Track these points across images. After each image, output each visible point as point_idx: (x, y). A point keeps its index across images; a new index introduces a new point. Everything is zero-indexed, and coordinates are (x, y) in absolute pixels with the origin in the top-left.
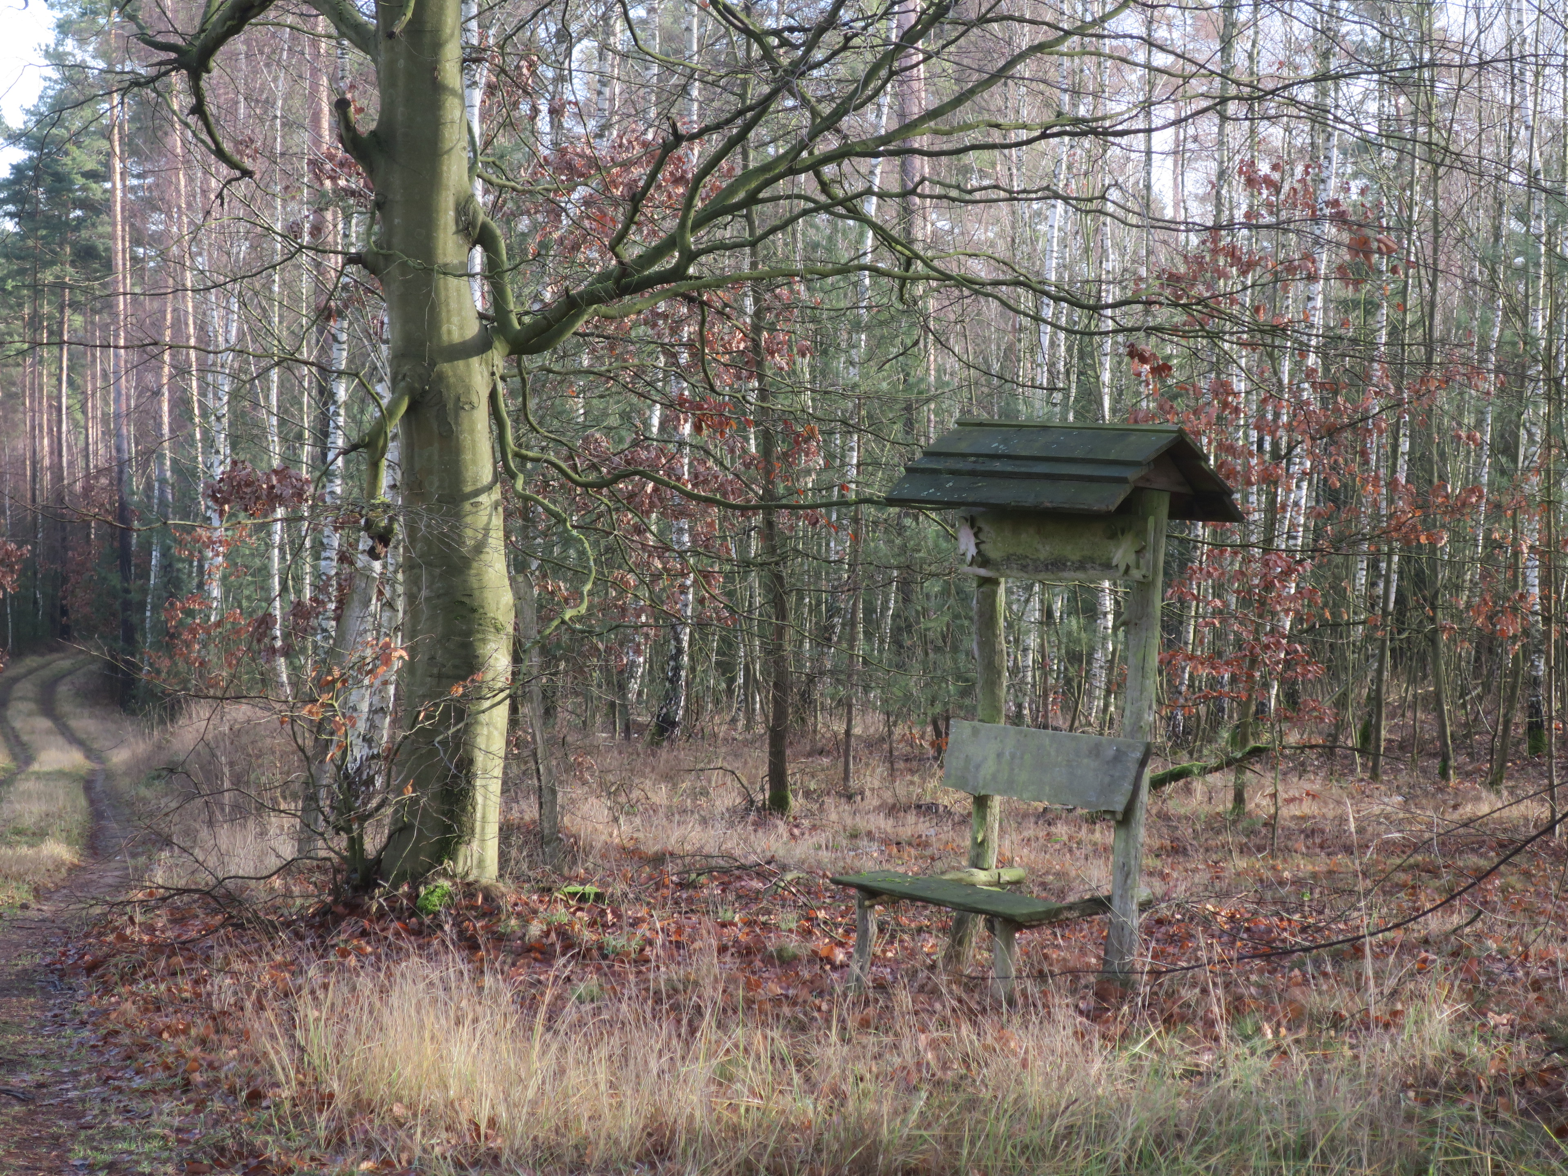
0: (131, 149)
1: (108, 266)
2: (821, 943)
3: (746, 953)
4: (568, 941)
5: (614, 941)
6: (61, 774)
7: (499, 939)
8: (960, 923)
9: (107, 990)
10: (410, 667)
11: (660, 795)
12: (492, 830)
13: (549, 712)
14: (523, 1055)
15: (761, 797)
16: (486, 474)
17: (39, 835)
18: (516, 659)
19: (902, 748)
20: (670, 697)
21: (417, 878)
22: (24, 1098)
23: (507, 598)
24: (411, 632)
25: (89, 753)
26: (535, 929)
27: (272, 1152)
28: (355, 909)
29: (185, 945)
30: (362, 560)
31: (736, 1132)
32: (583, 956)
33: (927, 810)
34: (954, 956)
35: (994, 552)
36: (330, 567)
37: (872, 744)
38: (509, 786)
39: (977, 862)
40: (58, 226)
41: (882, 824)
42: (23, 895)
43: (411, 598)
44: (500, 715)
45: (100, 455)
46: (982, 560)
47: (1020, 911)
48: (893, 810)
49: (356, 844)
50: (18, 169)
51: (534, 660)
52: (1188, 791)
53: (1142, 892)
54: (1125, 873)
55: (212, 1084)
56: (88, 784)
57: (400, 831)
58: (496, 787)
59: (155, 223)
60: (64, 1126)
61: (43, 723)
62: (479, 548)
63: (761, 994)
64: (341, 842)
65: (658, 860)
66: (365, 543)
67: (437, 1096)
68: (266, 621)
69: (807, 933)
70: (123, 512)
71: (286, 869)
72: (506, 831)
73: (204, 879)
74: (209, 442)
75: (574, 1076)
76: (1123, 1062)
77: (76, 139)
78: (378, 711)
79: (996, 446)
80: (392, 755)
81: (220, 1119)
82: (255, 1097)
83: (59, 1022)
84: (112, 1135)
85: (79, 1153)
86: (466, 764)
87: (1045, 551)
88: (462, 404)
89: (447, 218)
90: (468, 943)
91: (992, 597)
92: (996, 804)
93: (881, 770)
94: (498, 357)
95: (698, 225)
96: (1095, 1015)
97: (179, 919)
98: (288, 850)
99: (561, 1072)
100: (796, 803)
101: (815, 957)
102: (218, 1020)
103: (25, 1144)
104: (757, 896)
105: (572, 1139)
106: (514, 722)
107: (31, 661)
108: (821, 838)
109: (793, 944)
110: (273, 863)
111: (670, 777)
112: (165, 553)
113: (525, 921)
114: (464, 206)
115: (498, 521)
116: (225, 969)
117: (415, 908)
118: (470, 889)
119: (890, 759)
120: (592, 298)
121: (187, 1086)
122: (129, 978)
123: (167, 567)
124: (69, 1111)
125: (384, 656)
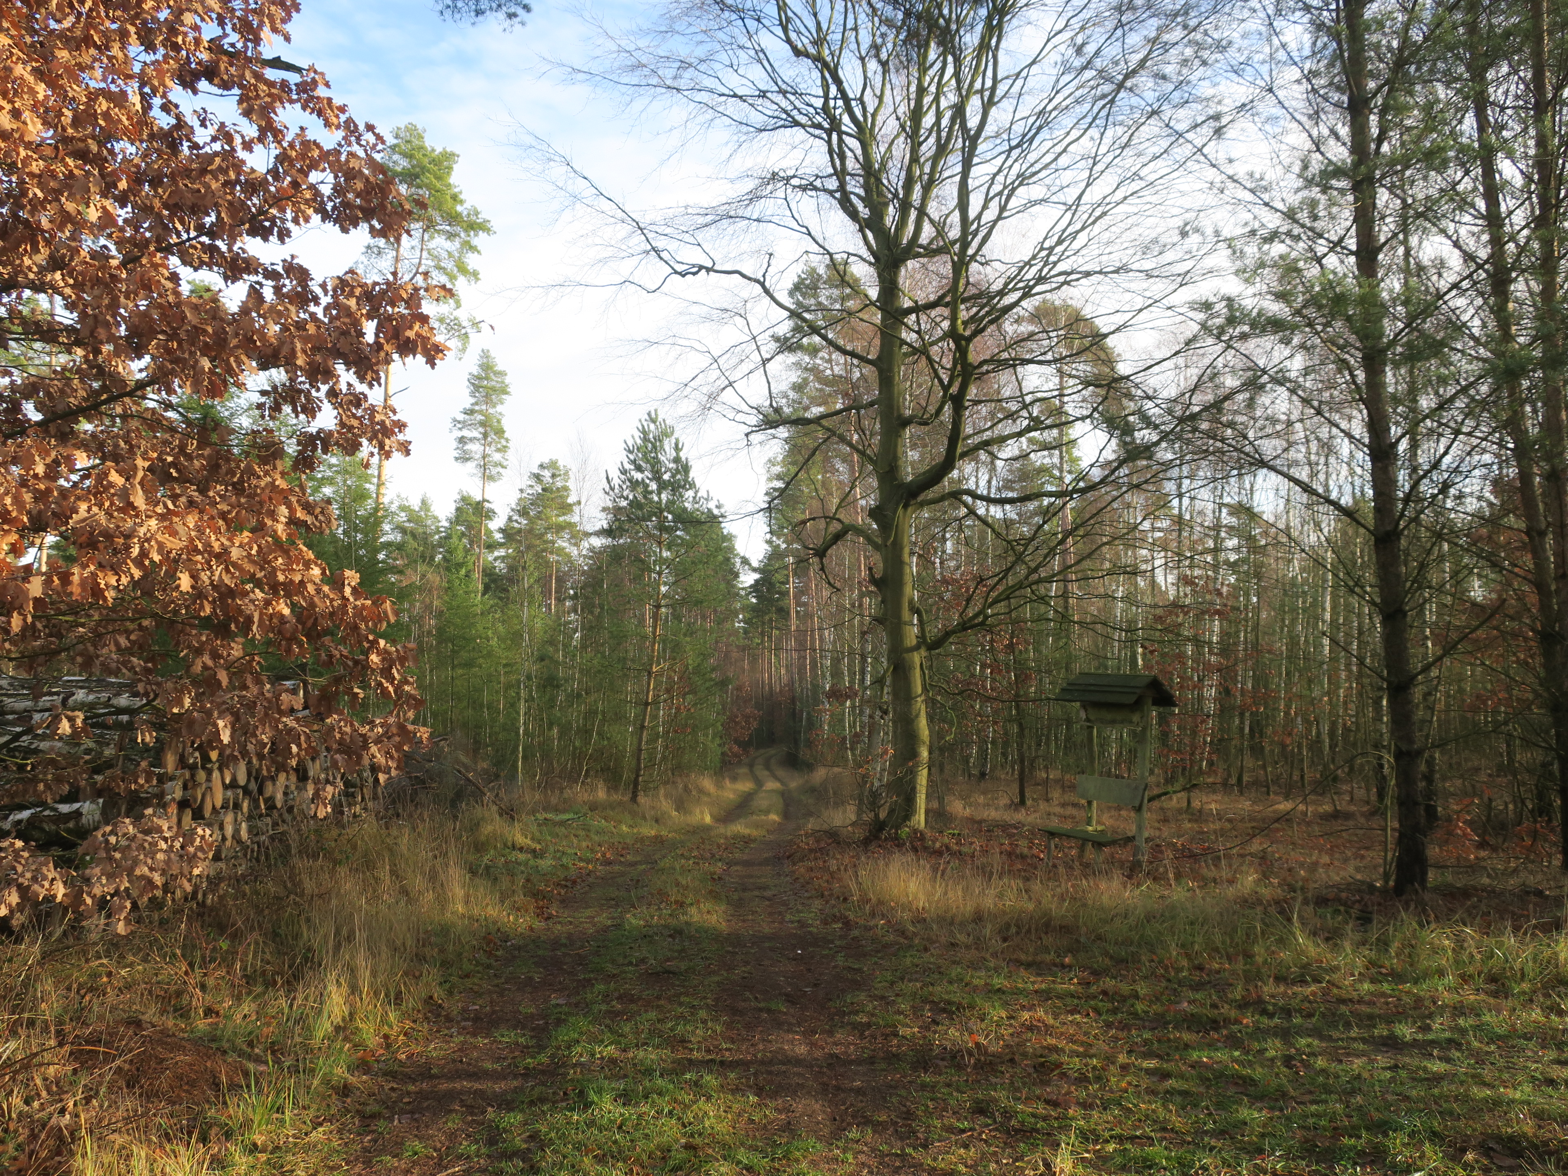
0: (795, 574)
1: (788, 613)
2: (1035, 851)
3: (1009, 854)
4: (948, 848)
5: (964, 849)
6: (773, 791)
7: (926, 848)
8: (1083, 845)
9: (794, 864)
10: (894, 756)
11: (981, 799)
12: (923, 811)
13: (942, 770)
14: (934, 887)
15: (1017, 800)
16: (919, 691)
17: (767, 812)
18: (930, 753)
19: (1067, 783)
20: (984, 765)
21: (898, 827)
22: (769, 899)
23: (927, 732)
24: (894, 744)
25: (782, 783)
26: (938, 845)
27: (852, 917)
28: (877, 838)
29: (821, 849)
30: (877, 718)
31: (1004, 913)
32: (953, 854)
33: (1075, 805)
34: (1081, 855)
35: (1092, 718)
36: (866, 719)
37: (1057, 781)
38: (928, 796)
39: (1089, 823)
40: (771, 601)
41: (1058, 810)
42: (764, 833)
43: (895, 732)
44: (925, 772)
45: (785, 679)
46: (1088, 720)
47: (1103, 840)
48: (1063, 805)
49: (877, 816)
50: (756, 581)
51: (936, 753)
52: (1171, 799)
53: (1146, 834)
54: (1140, 828)
55: (831, 895)
56: (782, 794)
57: (891, 811)
58: (923, 796)
59: (804, 599)
60: (782, 909)
61: (766, 773)
62: (917, 716)
63: (1015, 868)
64: (871, 815)
65: (980, 822)
66: (878, 713)
67: (905, 900)
68: (844, 738)
69: (1030, 848)
70: (793, 700)
71: (853, 824)
72: (927, 812)
73: (825, 827)
74: (823, 676)
75: (950, 894)
76: (1137, 892)
77: (776, 571)
78: (883, 770)
79: (1092, 681)
80: (889, 785)
81: (834, 906)
82: (845, 899)
83: (779, 875)
84: (799, 911)
85: (788, 917)
86: (914, 789)
87: (1109, 716)
88: (911, 668)
89: (906, 605)
90: (915, 850)
91: (1091, 733)
92: (1095, 804)
93: (1060, 791)
94: (923, 652)
95: (990, 606)
96: (1130, 877)
97: (818, 841)
98: (853, 818)
99: (946, 893)
100: (1029, 803)
101: (1033, 856)
102: (832, 874)
103: (770, 914)
104: (1014, 835)
105: (949, 915)
106: (929, 774)
107: (762, 751)
108: (1037, 815)
109: (1026, 851)
110: (848, 822)
111: (984, 793)
112: (808, 714)
113: (934, 842)
114: (911, 601)
115: (923, 707)
116: (834, 857)
117: (897, 838)
118: (915, 831)
119: (1063, 787)
120: (953, 632)
121: (822, 896)
122: (802, 860)
123: (809, 718)
124: (785, 904)
125: (886, 752)
